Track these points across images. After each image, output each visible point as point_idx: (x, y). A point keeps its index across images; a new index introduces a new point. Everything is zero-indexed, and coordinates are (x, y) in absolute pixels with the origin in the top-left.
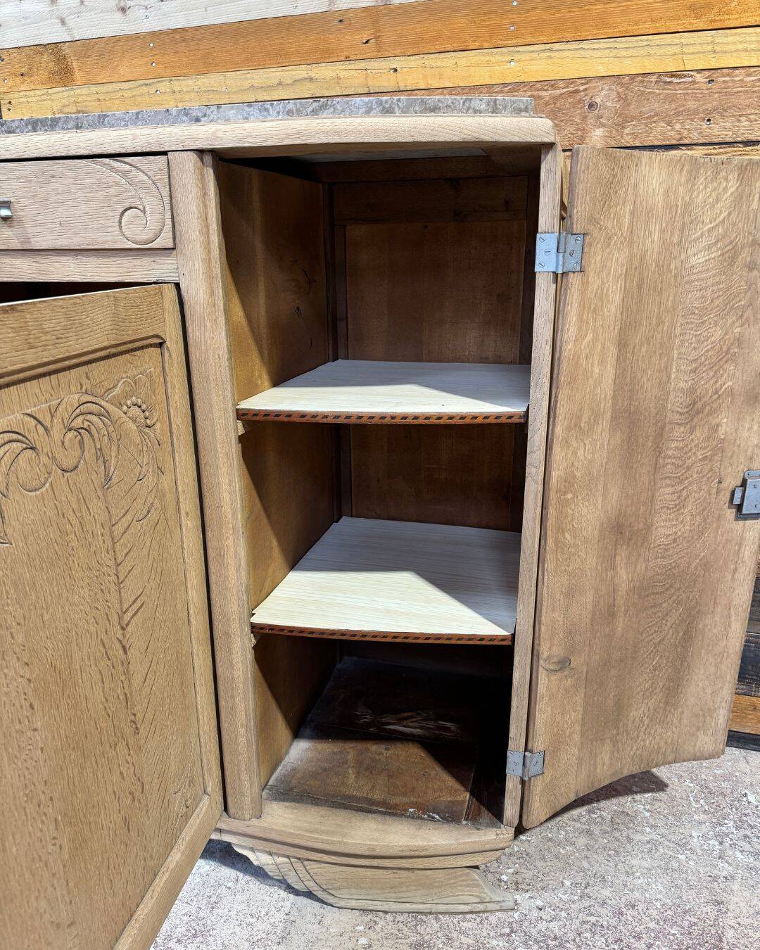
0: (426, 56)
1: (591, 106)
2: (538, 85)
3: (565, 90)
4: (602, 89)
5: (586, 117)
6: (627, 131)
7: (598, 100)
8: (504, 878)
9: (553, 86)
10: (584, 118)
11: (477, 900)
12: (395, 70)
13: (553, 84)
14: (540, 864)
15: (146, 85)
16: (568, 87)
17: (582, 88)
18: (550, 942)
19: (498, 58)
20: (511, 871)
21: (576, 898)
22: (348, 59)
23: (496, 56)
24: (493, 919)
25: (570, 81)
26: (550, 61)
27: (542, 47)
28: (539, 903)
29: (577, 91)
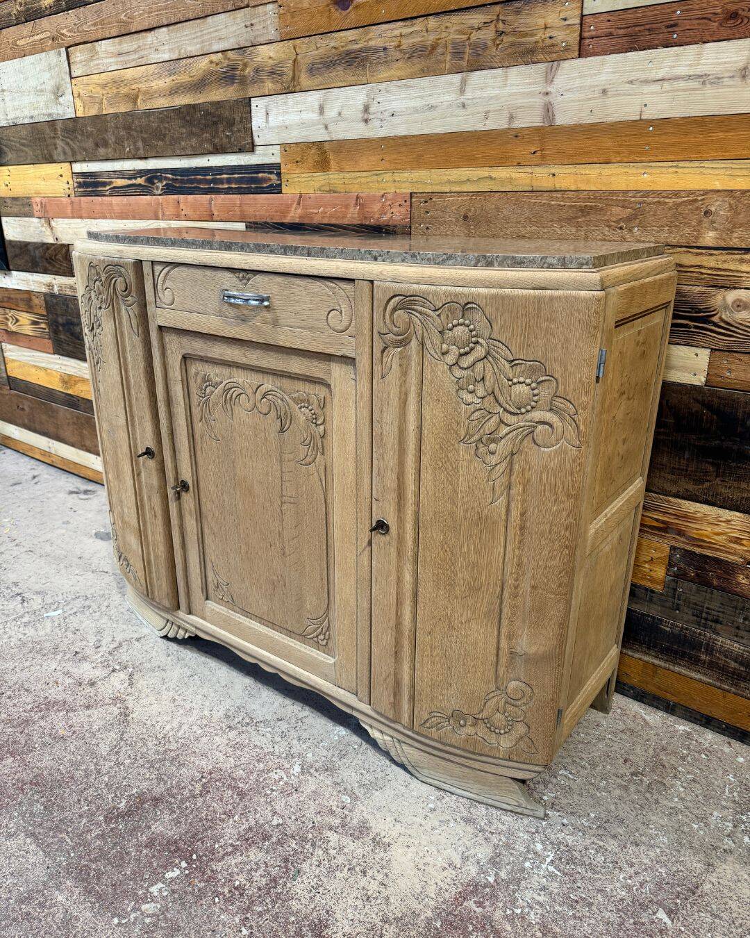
0: (578, 166)
1: (706, 213)
2: (664, 194)
3: (686, 199)
4: (717, 200)
5: (701, 221)
6: (735, 235)
7: (713, 209)
8: (545, 798)
9: (676, 195)
10: (700, 223)
11: (516, 804)
12: (554, 175)
13: (676, 194)
14: (576, 797)
15: (377, 175)
16: (688, 196)
17: (700, 198)
18: (562, 847)
19: (634, 171)
20: (552, 795)
21: (594, 826)
22: (519, 164)
23: (631, 169)
24: (526, 821)
25: (691, 192)
26: (675, 175)
27: (670, 164)
28: (565, 821)
29: (696, 201)
